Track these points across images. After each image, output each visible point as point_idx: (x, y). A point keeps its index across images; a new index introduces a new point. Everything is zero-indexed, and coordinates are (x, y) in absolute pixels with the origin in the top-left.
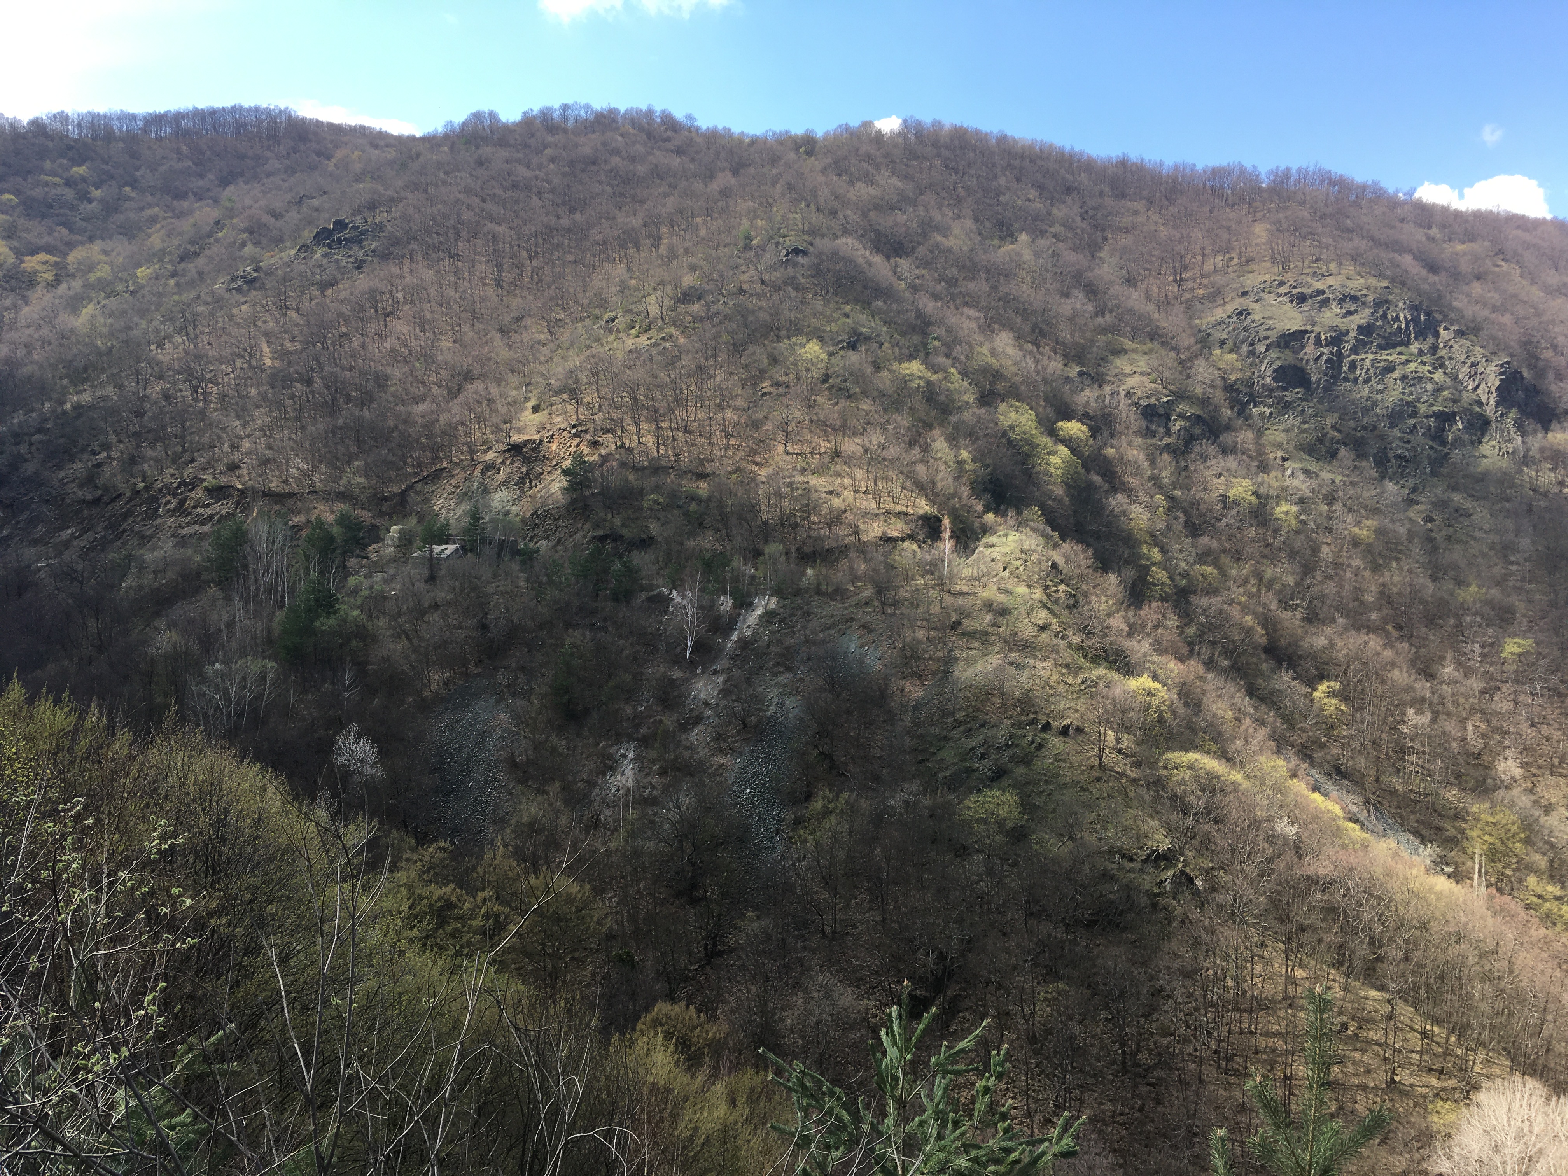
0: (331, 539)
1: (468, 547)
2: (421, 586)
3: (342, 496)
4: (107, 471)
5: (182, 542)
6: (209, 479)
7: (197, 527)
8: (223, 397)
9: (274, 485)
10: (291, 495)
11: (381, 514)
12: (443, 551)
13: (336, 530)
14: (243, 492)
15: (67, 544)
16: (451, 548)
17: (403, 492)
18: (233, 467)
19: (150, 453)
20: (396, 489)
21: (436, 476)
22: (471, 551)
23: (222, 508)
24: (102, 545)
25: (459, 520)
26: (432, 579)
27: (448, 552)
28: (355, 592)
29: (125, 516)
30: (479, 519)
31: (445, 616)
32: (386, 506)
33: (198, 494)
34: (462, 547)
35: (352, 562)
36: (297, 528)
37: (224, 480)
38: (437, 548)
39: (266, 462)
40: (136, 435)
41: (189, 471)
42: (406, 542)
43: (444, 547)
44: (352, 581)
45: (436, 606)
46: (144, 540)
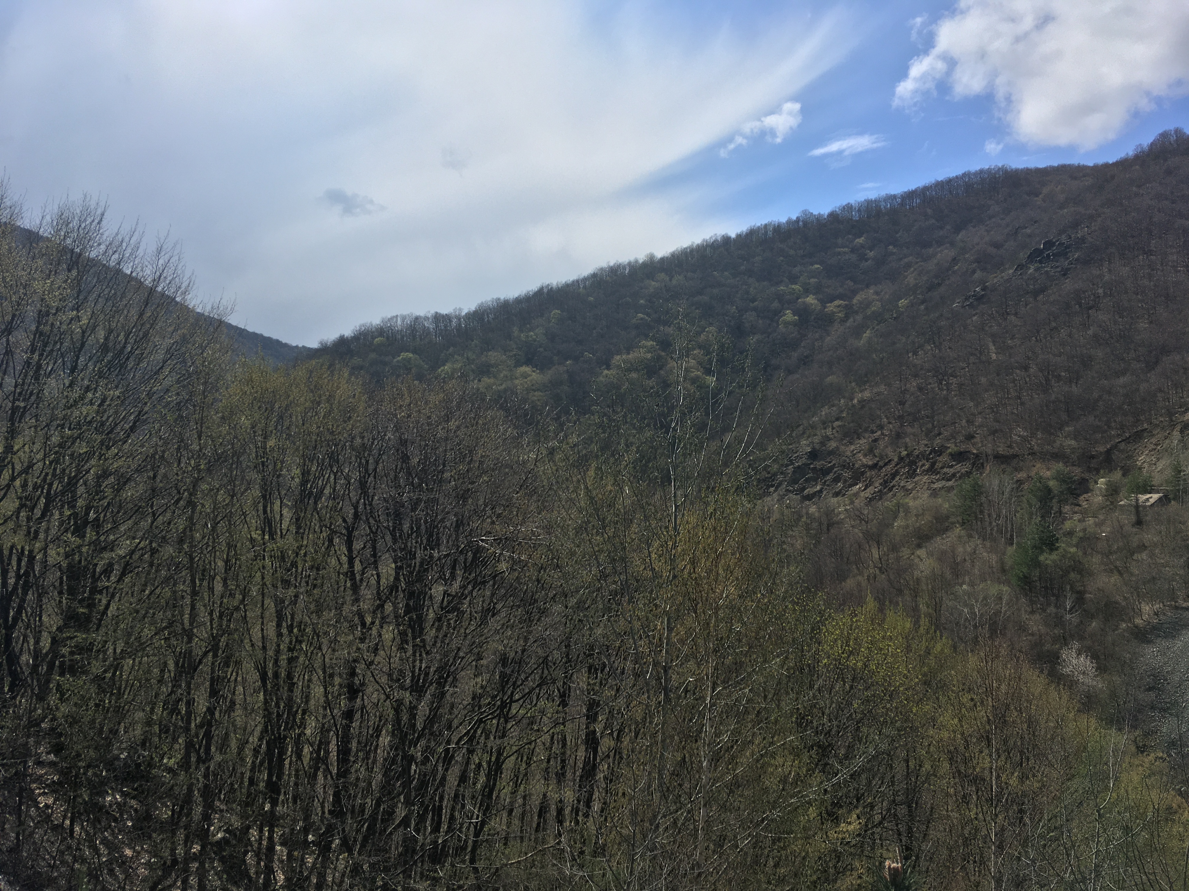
0: (1049, 490)
1: (1171, 496)
2: (1128, 529)
3: (1057, 456)
4: (881, 444)
5: (935, 493)
6: (952, 448)
7: (944, 482)
8: (961, 385)
9: (1001, 450)
10: (1015, 456)
11: (1089, 470)
12: (1147, 500)
13: (1052, 483)
14: (977, 456)
15: (856, 495)
16: (1155, 496)
17: (1109, 452)
18: (970, 437)
19: (909, 430)
20: (1102, 449)
21: (1138, 436)
22: (1174, 499)
23: (961, 468)
24: (880, 495)
25: (1161, 472)
26: (1139, 523)
27: (1152, 501)
28: (1070, 534)
29: (894, 476)
30: (1180, 472)
31: (1152, 556)
32: (1094, 464)
33: (944, 458)
34: (1166, 496)
35: (1067, 508)
36: (1020, 482)
37: (963, 448)
38: (1143, 497)
39: (994, 432)
40: (900, 417)
41: (938, 441)
42: (1113, 491)
43: (1149, 496)
44: (1068, 525)
45: (1143, 547)
46: (908, 492)
